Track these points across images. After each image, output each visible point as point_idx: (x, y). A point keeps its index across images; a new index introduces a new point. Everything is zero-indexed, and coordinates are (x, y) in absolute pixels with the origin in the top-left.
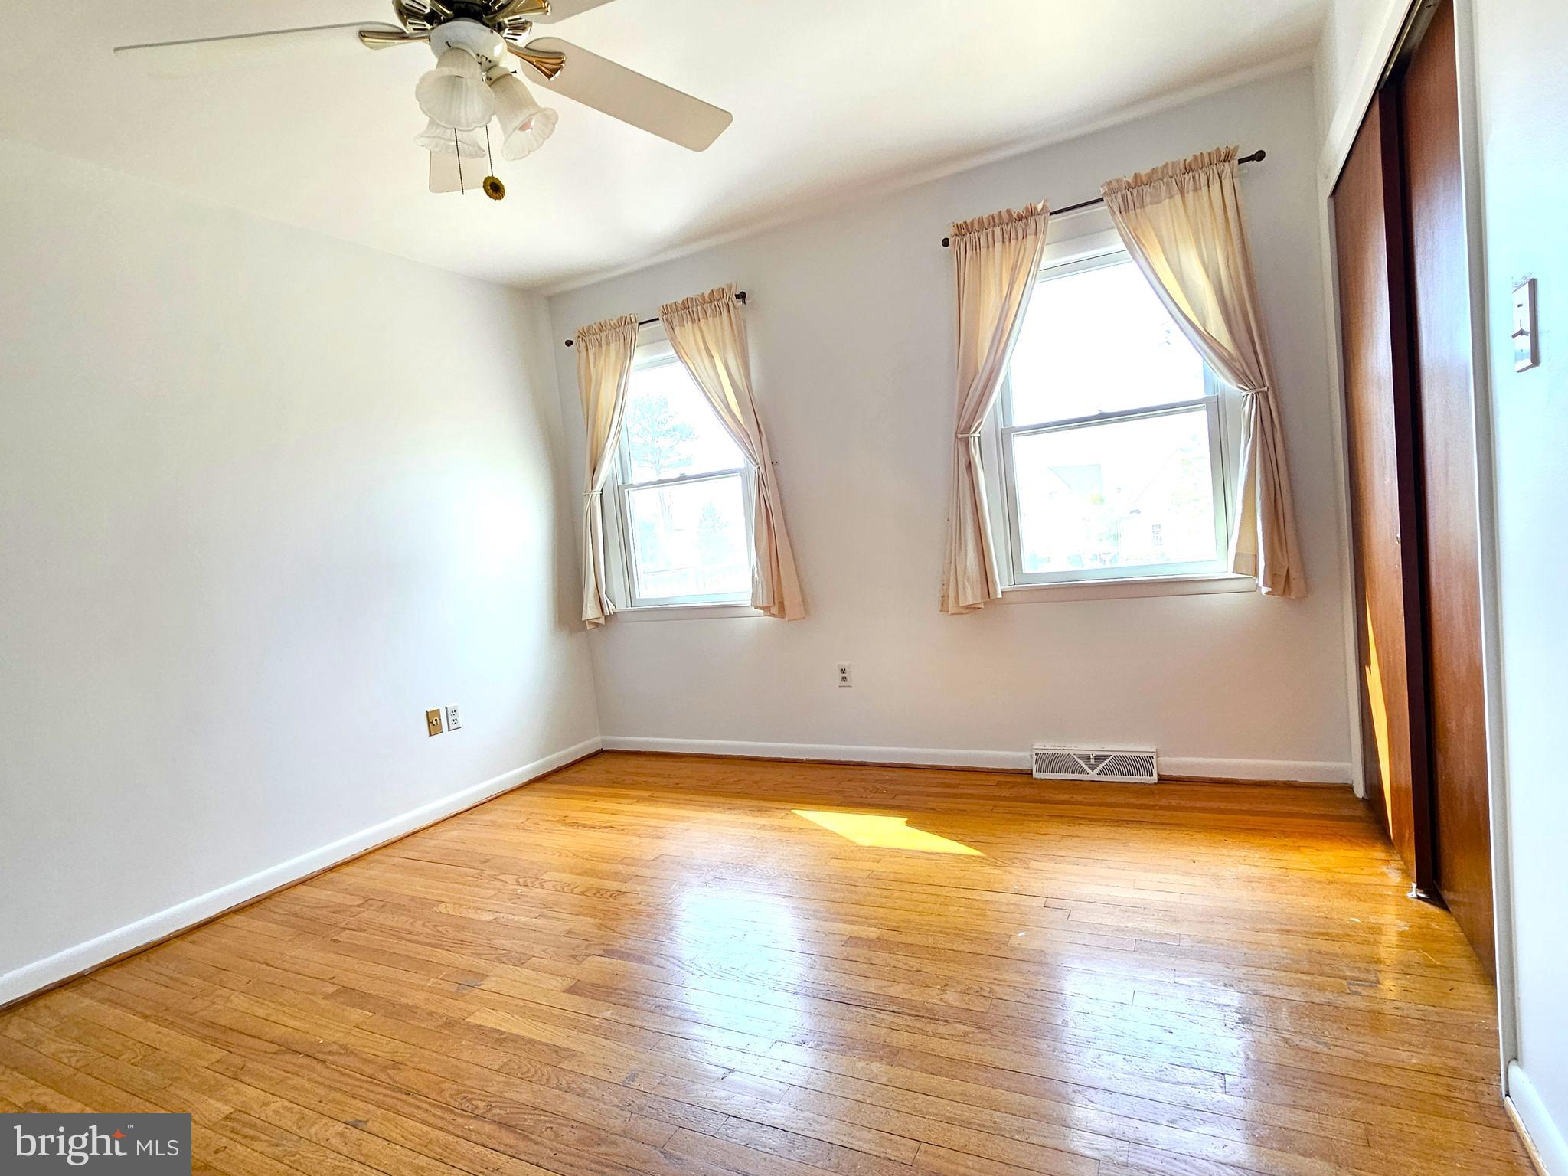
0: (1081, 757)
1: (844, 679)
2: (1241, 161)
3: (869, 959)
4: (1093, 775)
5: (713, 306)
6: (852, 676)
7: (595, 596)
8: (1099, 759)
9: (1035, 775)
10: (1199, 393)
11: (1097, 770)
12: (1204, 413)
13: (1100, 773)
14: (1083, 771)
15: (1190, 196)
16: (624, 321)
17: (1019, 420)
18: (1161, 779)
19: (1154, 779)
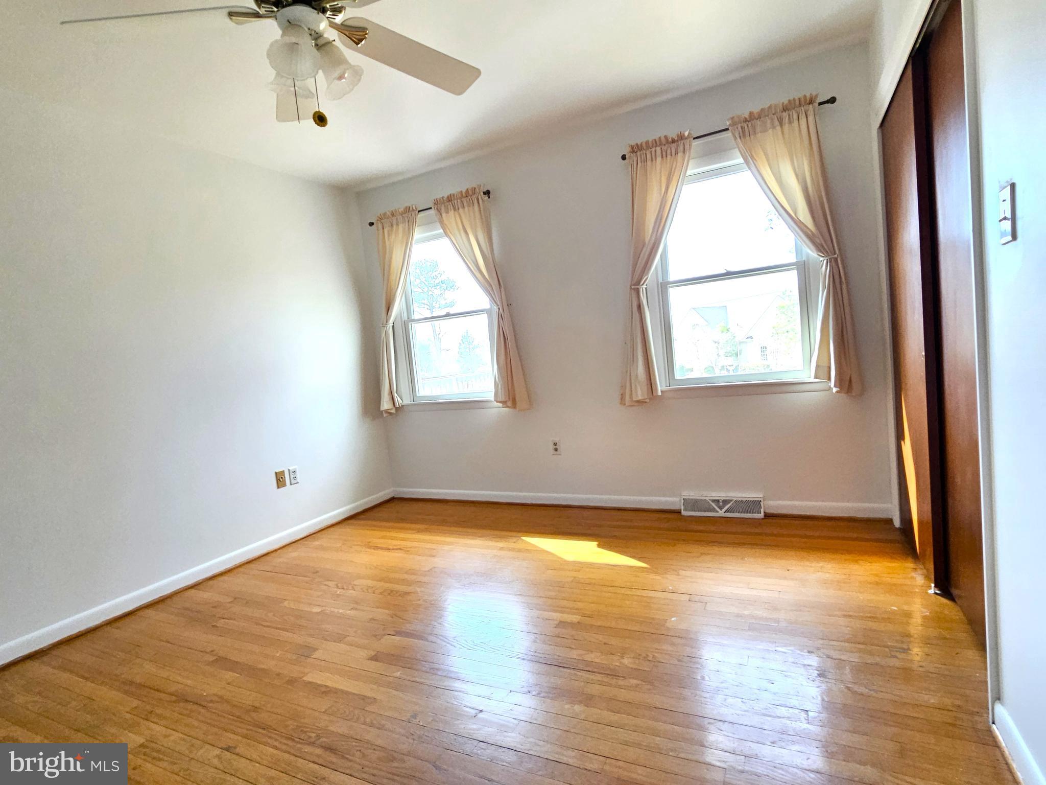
0: (713, 501)
1: (556, 450)
2: (820, 104)
3: (572, 636)
4: (721, 513)
5: (468, 200)
6: (561, 447)
7: (389, 395)
8: (726, 502)
9: (683, 513)
10: (793, 259)
11: (724, 510)
12: (795, 273)
13: (725, 512)
14: (714, 510)
15: (786, 127)
16: (408, 210)
17: (672, 277)
18: (767, 516)
19: (762, 515)
